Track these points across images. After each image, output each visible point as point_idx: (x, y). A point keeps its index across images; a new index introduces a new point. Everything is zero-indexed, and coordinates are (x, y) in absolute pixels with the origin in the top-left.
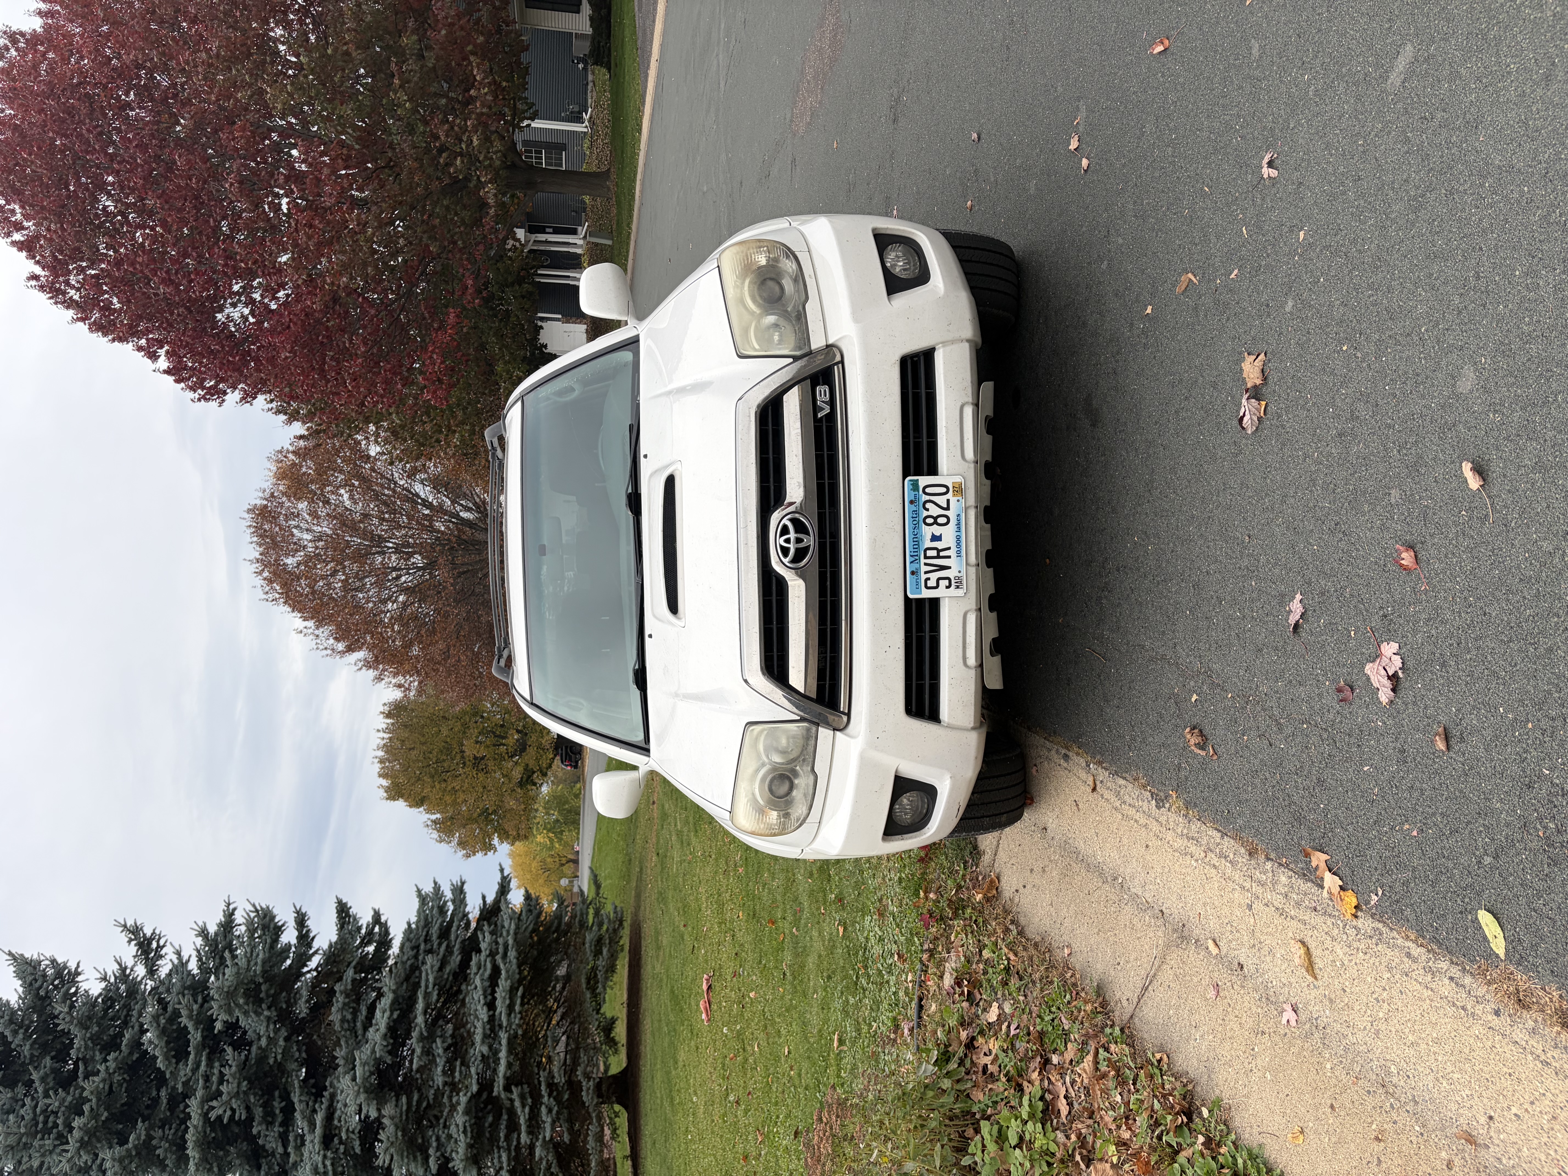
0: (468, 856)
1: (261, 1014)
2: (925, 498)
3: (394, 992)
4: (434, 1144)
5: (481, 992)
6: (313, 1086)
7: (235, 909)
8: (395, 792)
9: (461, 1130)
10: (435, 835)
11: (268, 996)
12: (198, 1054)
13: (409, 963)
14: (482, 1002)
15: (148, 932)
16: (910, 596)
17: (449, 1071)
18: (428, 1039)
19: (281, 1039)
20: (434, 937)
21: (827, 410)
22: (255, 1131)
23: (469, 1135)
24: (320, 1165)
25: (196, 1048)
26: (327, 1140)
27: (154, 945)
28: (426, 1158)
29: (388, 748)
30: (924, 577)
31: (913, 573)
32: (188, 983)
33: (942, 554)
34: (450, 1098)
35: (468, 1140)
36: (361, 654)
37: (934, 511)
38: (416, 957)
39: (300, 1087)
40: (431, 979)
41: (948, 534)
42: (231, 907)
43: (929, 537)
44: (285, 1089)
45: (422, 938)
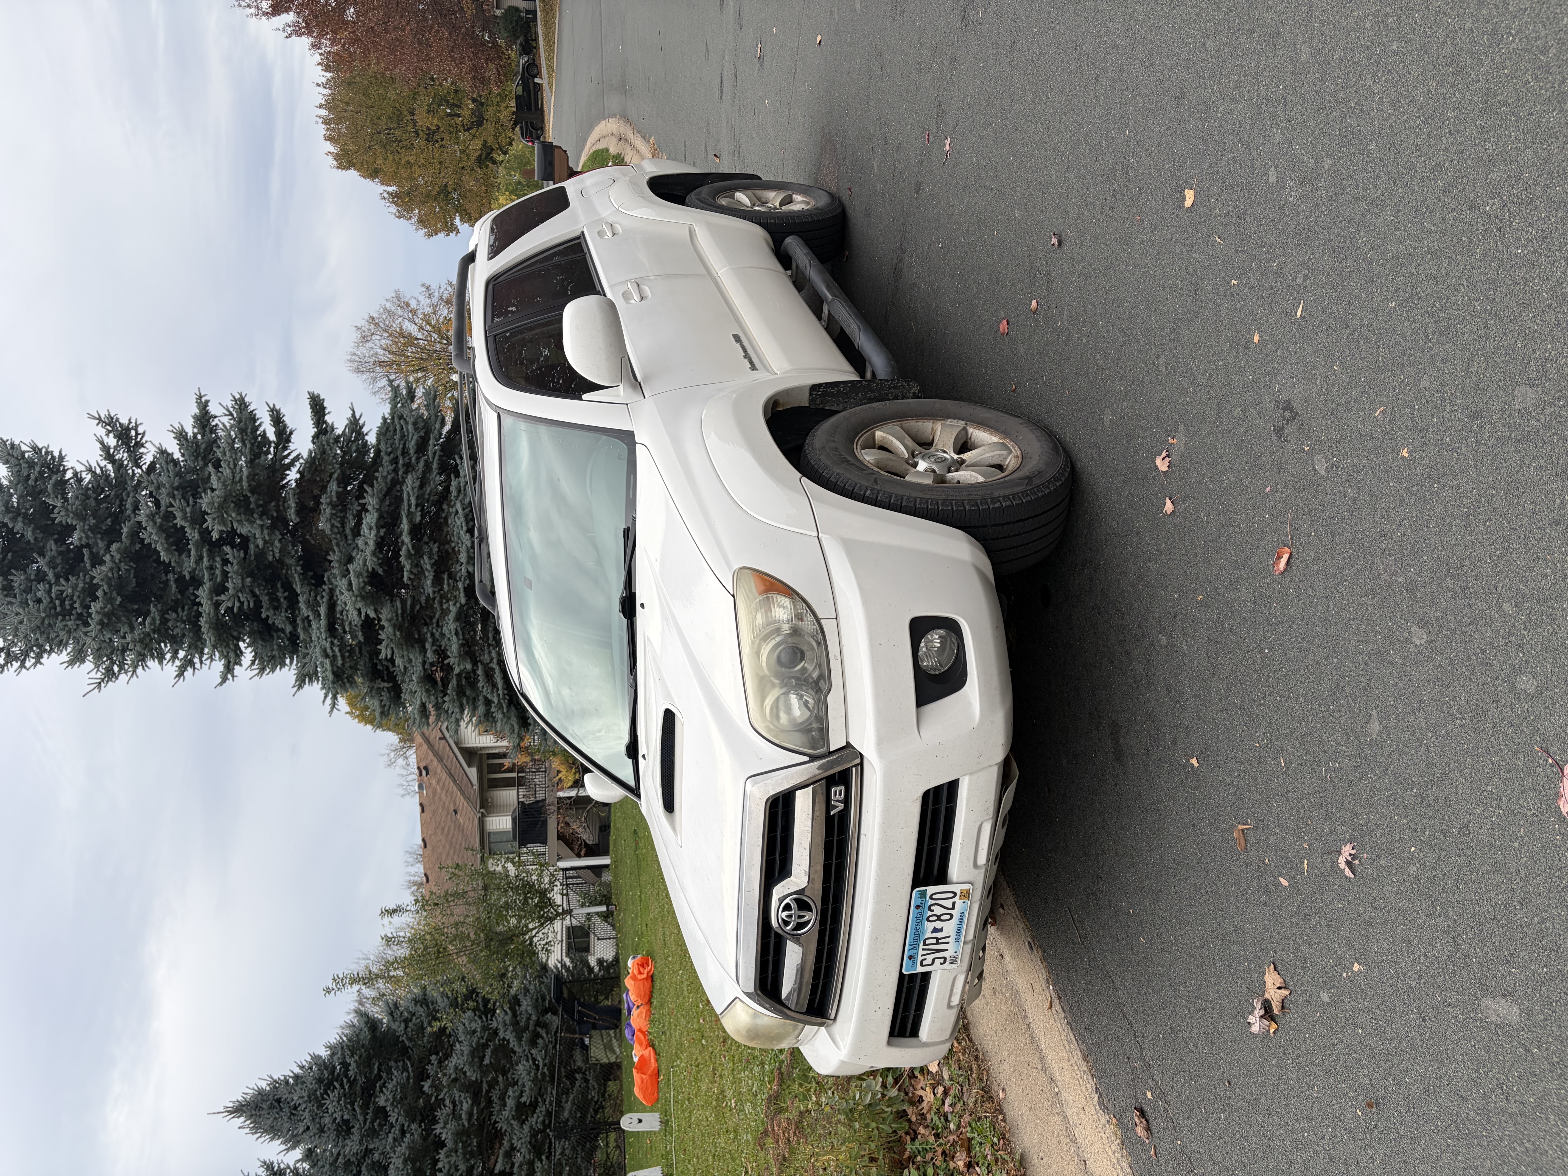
0: (430, 235)
1: (254, 522)
2: (931, 902)
3: (378, 510)
4: (430, 640)
5: (462, 519)
6: (312, 578)
7: (207, 402)
8: (345, 160)
9: (453, 633)
10: (393, 209)
11: (258, 506)
12: (199, 548)
13: (389, 477)
14: (465, 528)
15: (124, 421)
16: (904, 972)
17: (437, 581)
18: (416, 555)
19: (276, 542)
20: (412, 452)
21: (841, 806)
22: (263, 616)
23: (461, 637)
24: (329, 650)
25: (197, 545)
26: (331, 629)
27: (133, 433)
28: (424, 650)
29: (330, 105)
30: (920, 958)
31: (910, 957)
32: (176, 484)
33: (940, 941)
34: (441, 604)
35: (460, 642)
36: (289, 17)
37: (938, 910)
38: (395, 471)
39: (300, 580)
40: (413, 501)
41: (949, 928)
42: (203, 400)
43: (931, 929)
44: (287, 578)
45: (399, 452)
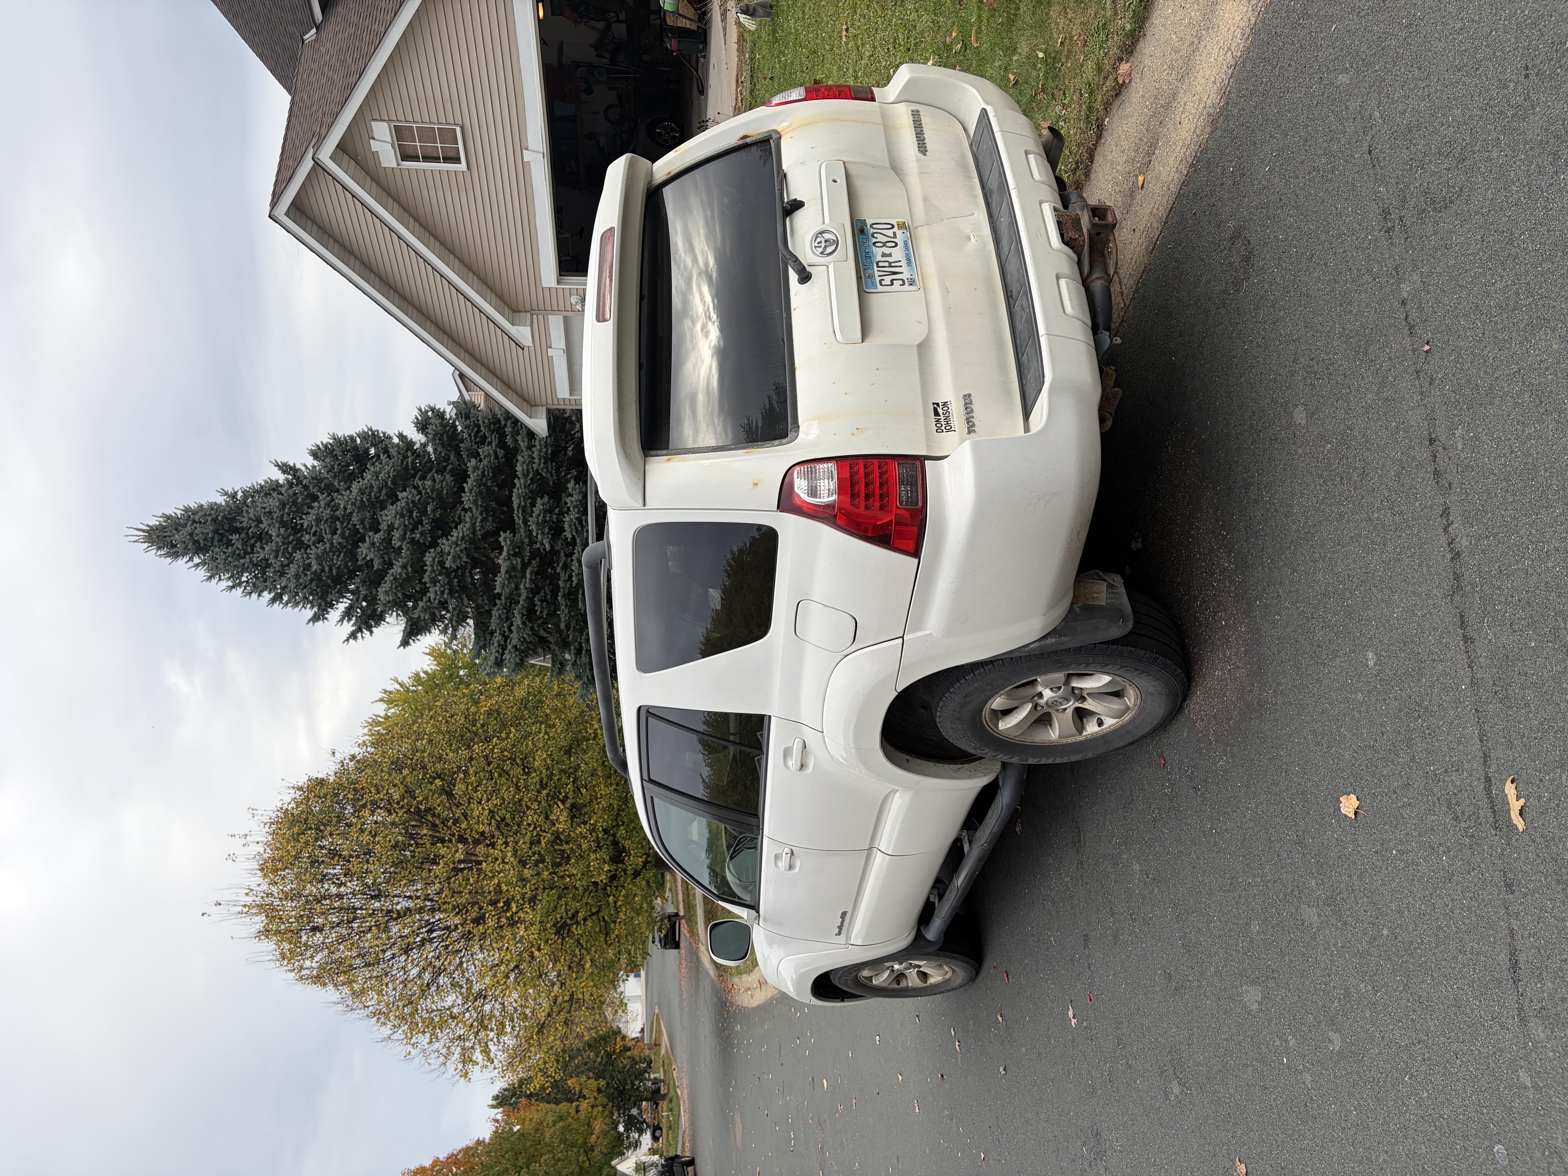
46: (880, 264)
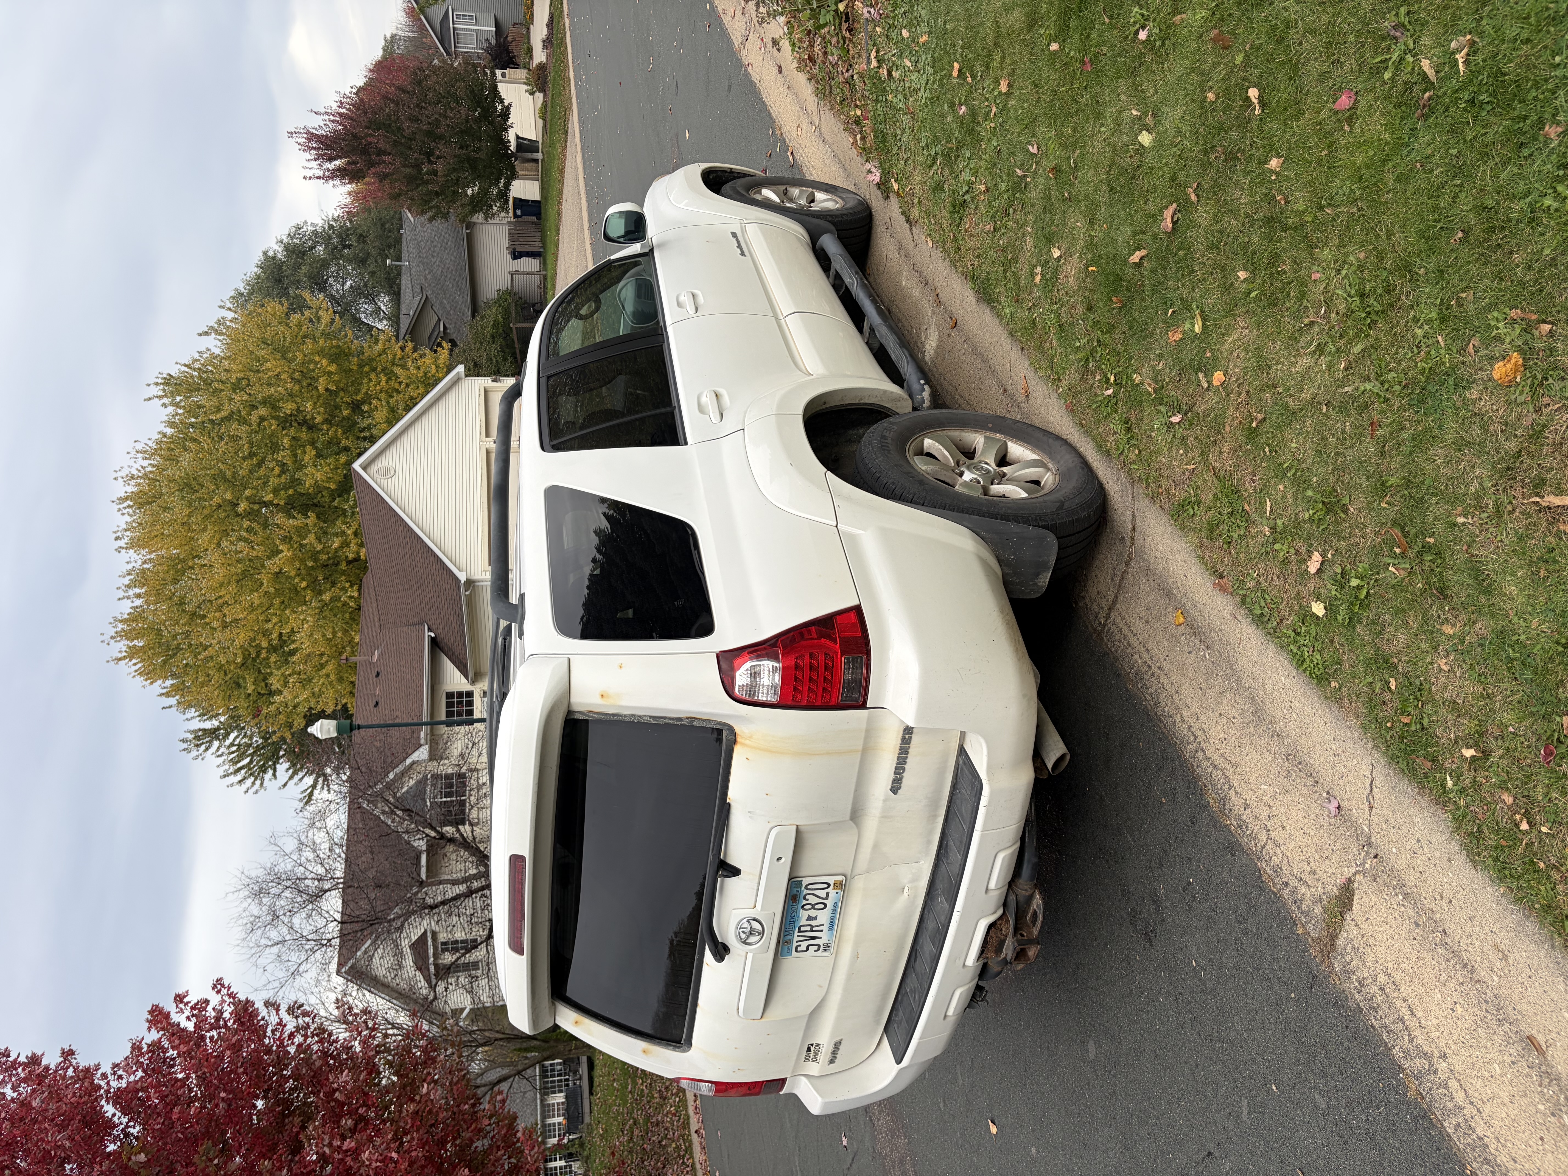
46: (803, 929)
